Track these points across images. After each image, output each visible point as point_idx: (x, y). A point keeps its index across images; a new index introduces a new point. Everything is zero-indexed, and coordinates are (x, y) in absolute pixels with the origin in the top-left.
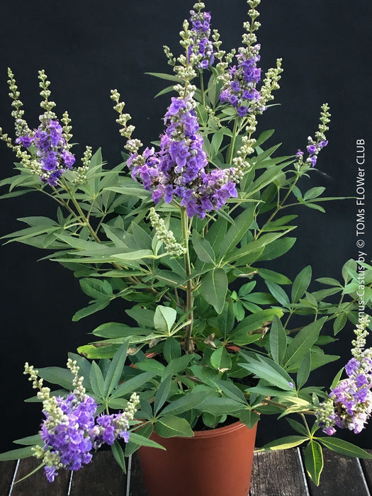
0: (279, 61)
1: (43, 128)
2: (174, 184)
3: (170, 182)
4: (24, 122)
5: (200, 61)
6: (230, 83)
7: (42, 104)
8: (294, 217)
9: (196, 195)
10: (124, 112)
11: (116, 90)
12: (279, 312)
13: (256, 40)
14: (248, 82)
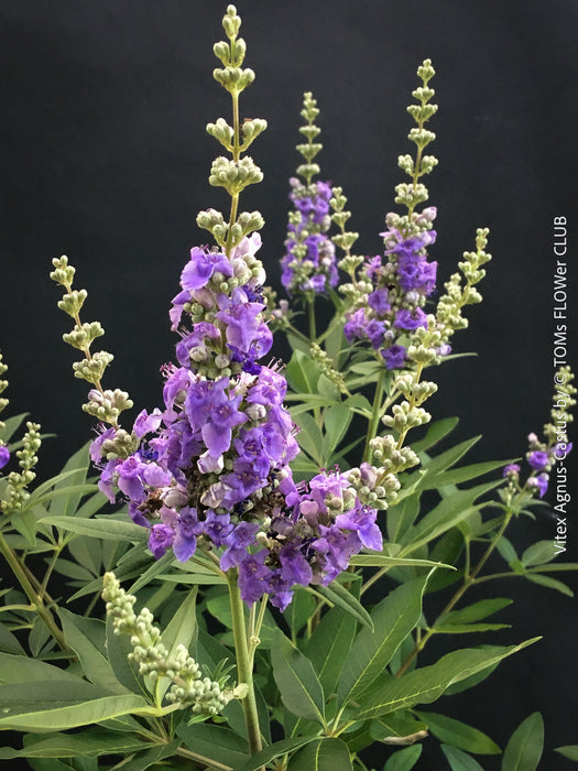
0: (482, 235)
2: (203, 508)
3: (192, 501)
5: (310, 276)
6: (367, 298)
8: (504, 603)
9: (270, 542)
10: (85, 317)
11: (65, 258)
13: (427, 197)
14: (408, 289)
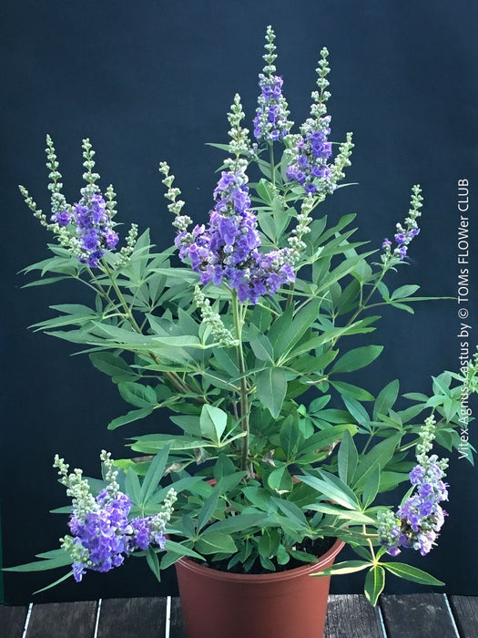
0: (349, 135)
1: (85, 203)
2: (224, 264)
3: (220, 262)
4: (62, 197)
5: (270, 131)
6: (297, 157)
7: (85, 176)
10: (173, 186)
11: (165, 163)
12: (354, 430)
13: (325, 112)
14: (317, 157)
